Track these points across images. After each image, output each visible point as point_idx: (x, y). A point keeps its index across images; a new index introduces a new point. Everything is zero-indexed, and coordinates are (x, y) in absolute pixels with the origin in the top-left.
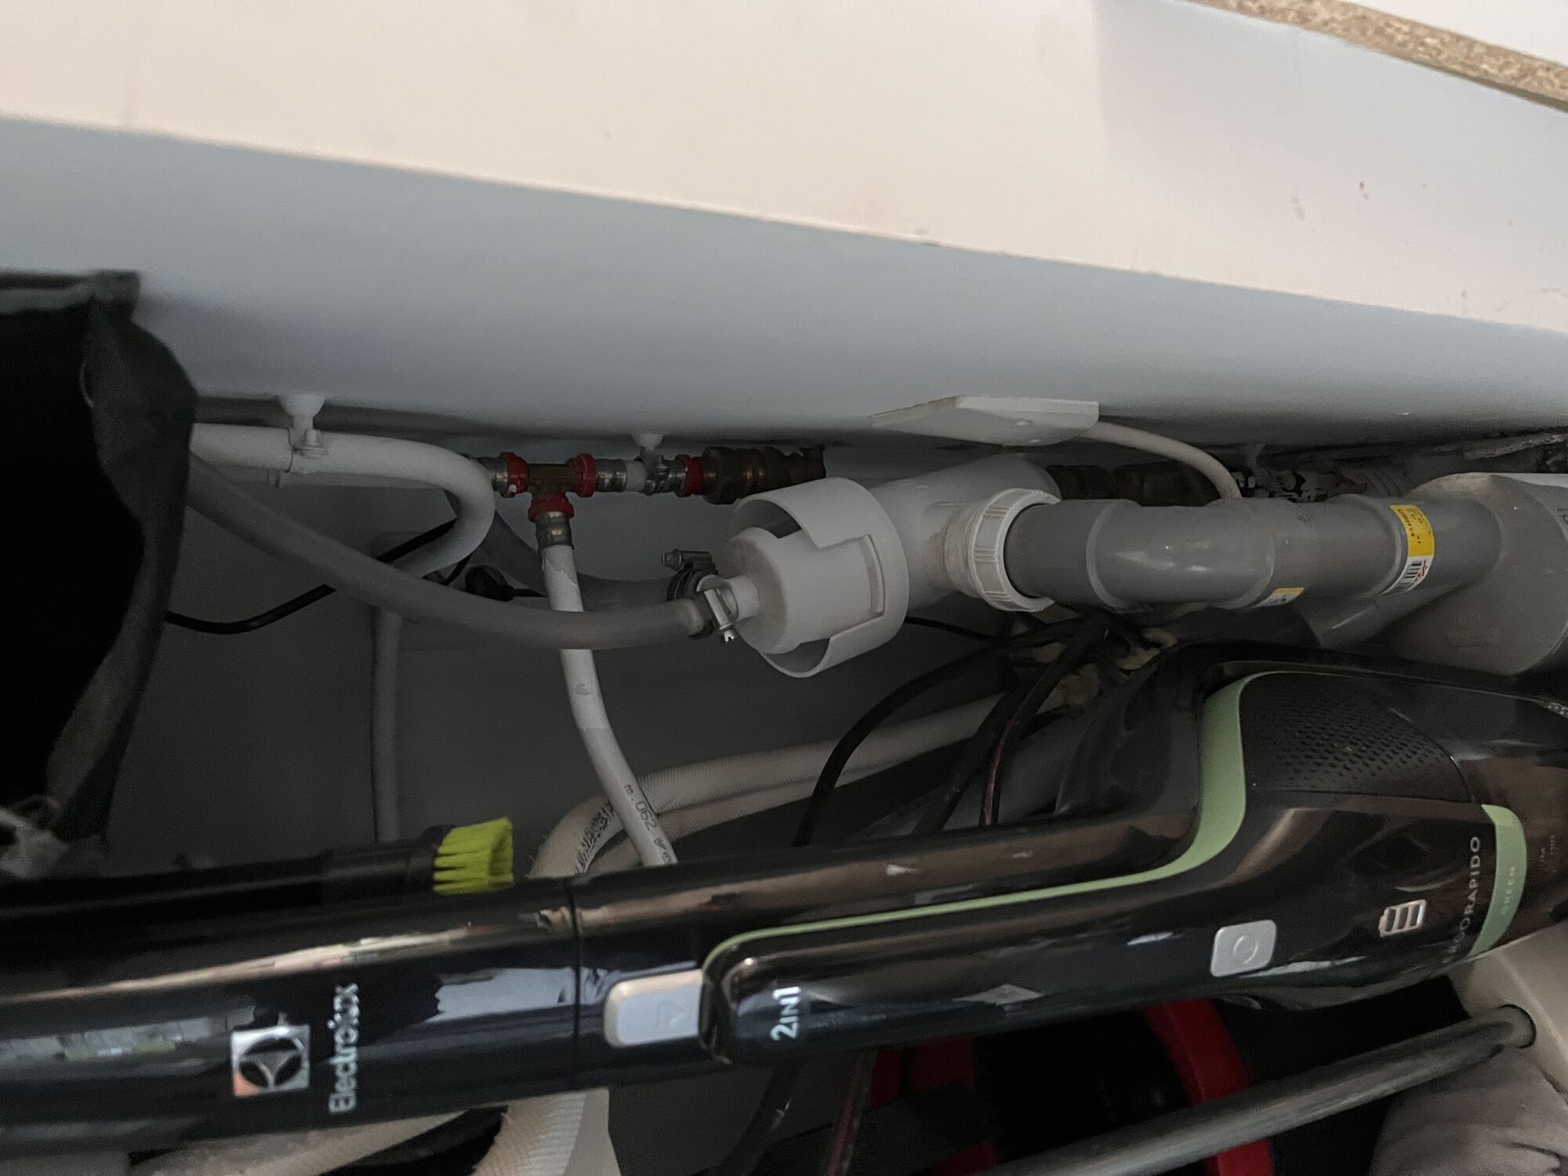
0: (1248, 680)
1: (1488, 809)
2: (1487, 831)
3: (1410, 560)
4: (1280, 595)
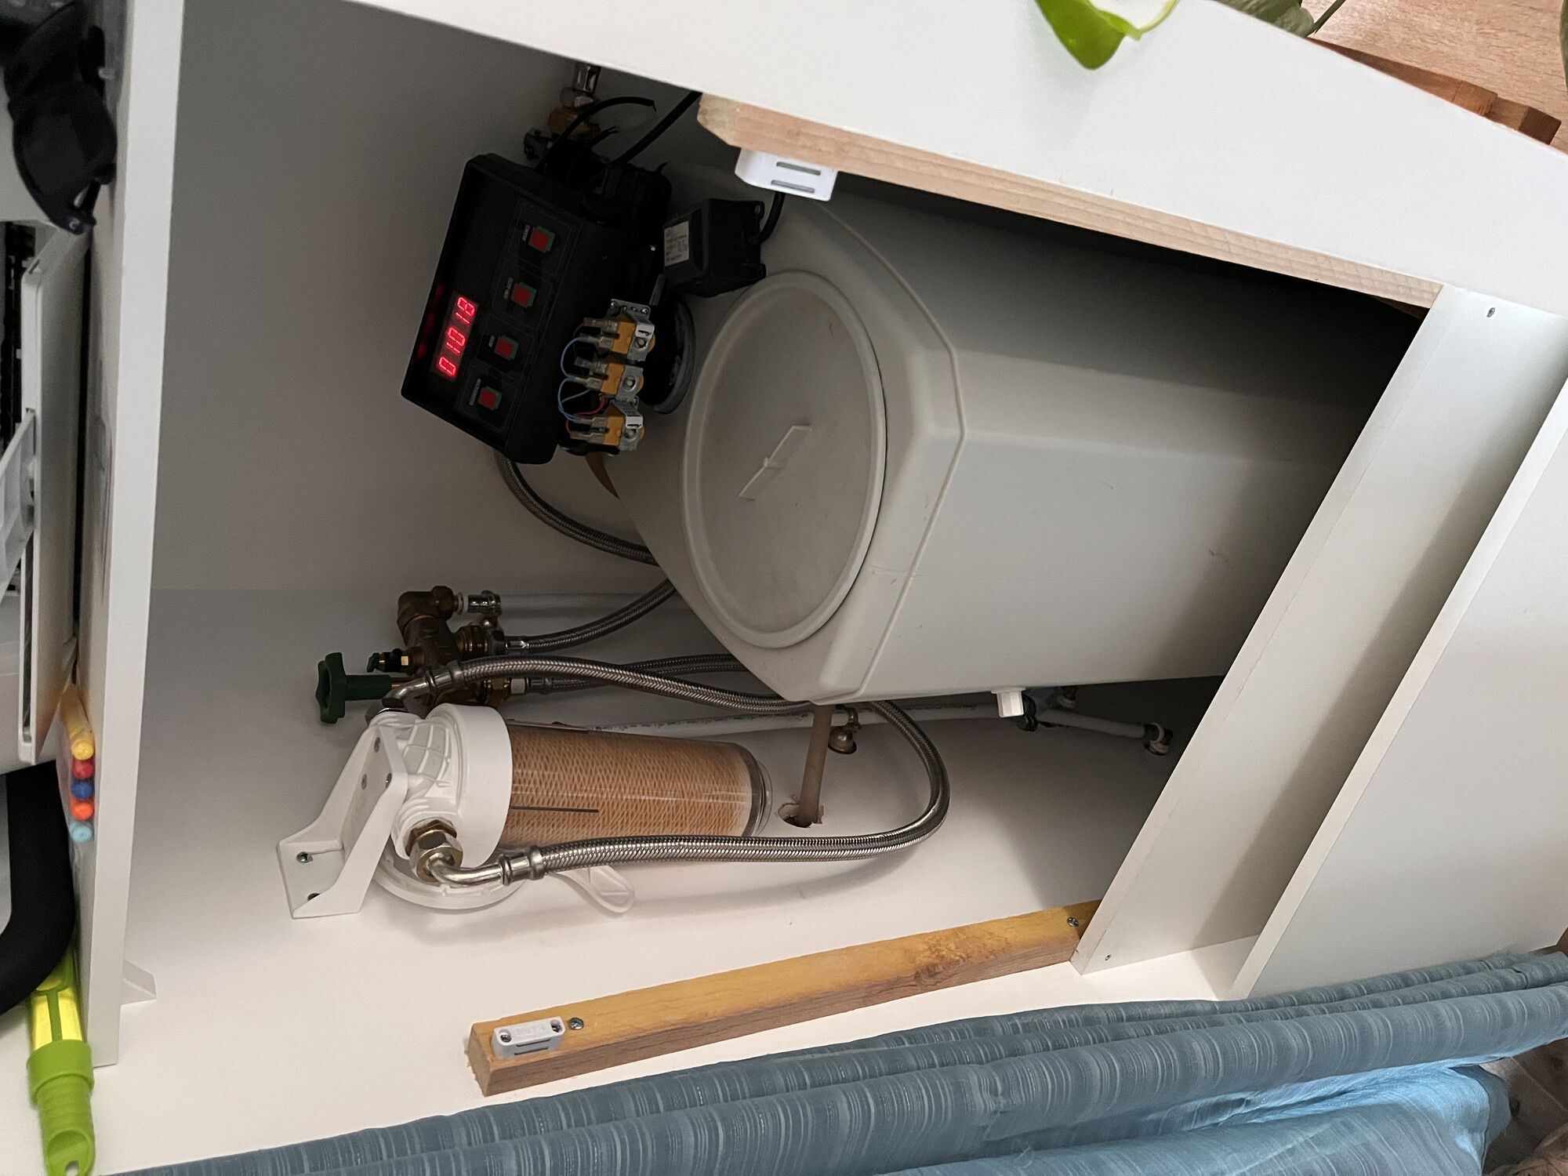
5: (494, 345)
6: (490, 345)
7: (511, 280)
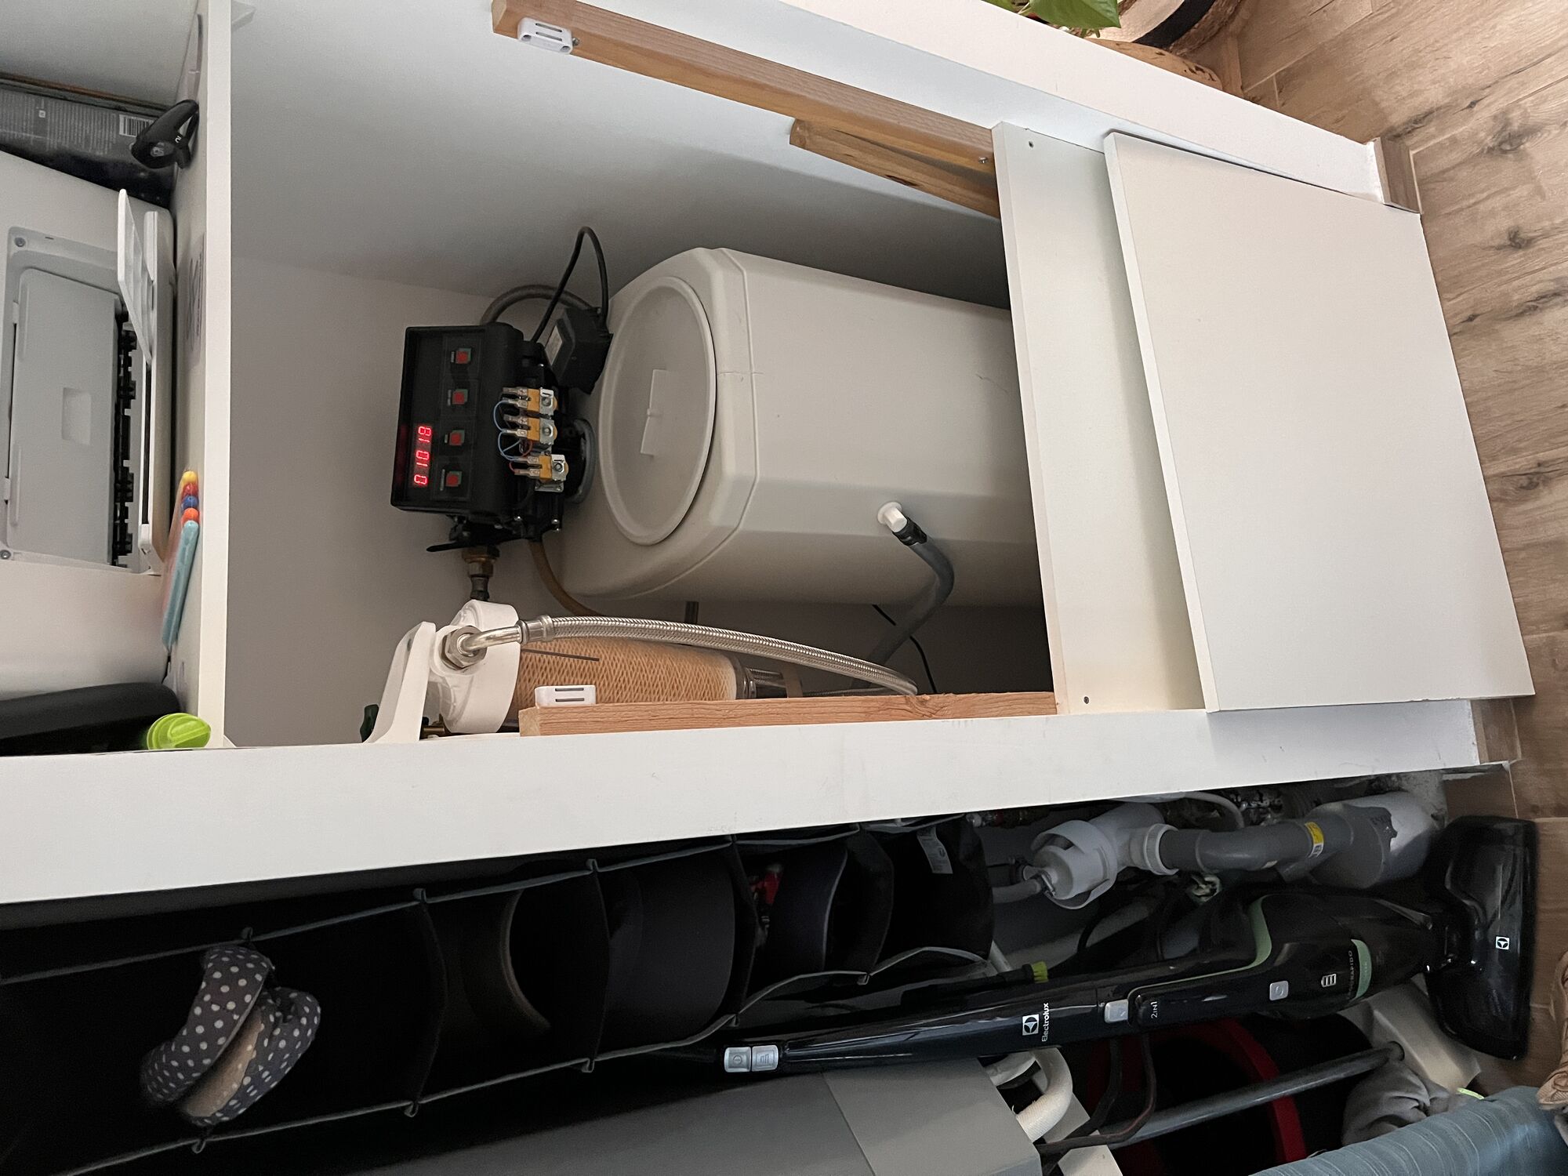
0: (1265, 897)
1: (1354, 941)
2: (1354, 949)
3: (1315, 845)
4: (1269, 865)
5: (448, 441)
6: (446, 441)
7: (450, 391)
